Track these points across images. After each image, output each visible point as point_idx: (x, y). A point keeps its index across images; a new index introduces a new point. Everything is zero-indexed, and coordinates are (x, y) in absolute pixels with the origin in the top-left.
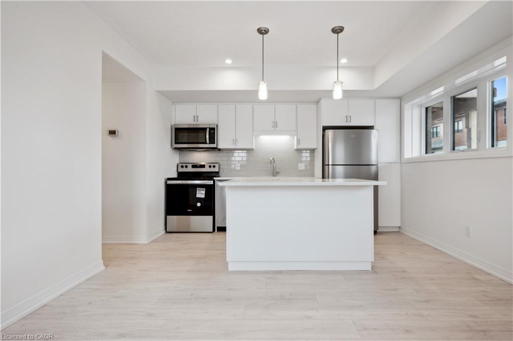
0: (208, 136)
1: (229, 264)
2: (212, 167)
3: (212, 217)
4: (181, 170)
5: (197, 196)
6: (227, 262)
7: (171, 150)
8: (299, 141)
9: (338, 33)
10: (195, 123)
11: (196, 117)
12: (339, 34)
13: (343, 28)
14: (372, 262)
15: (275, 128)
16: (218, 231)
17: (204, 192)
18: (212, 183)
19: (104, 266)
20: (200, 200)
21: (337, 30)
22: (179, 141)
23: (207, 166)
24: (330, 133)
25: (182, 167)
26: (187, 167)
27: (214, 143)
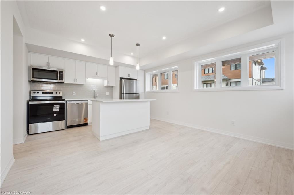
0: (59, 76)
2: (58, 93)
3: (64, 121)
4: (32, 95)
5: (54, 110)
8: (108, 82)
11: (48, 64)
14: (149, 126)
15: (97, 75)
16: (67, 128)
17: (59, 108)
18: (64, 102)
19: (14, 159)
20: (56, 112)
22: (35, 77)
24: (124, 81)
25: (34, 93)
26: (38, 93)
27: (63, 80)
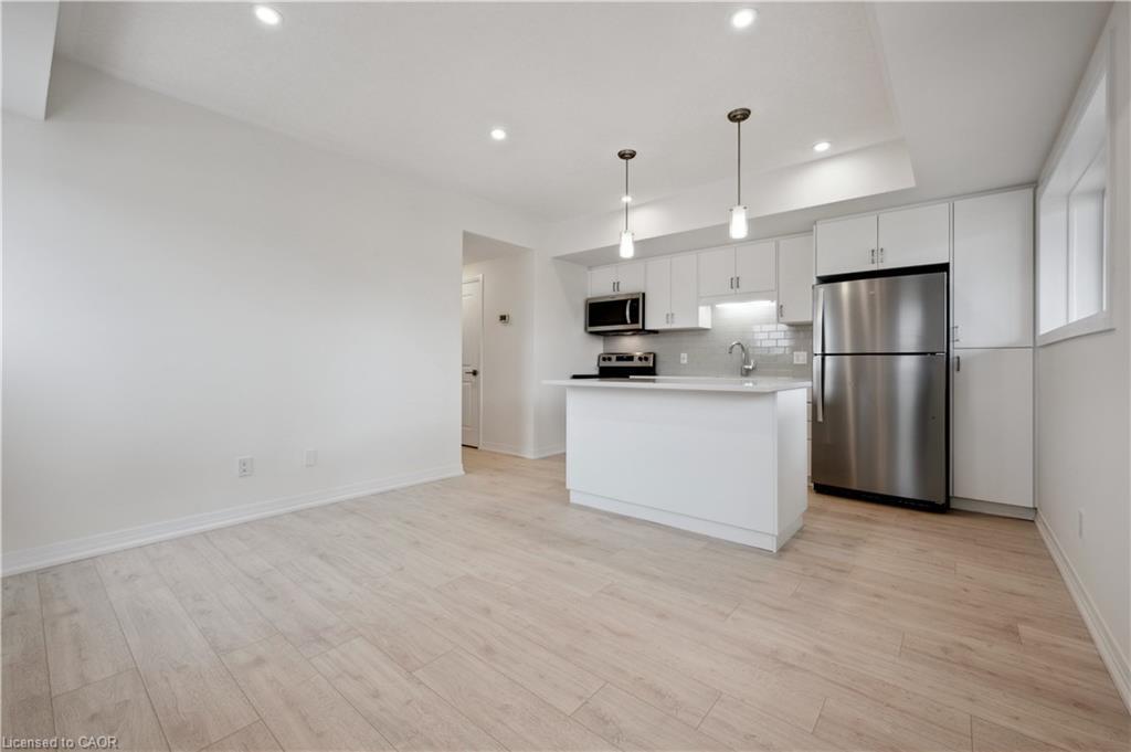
0: (628, 313)
1: (571, 492)
2: (643, 360)
4: (602, 364)
6: (569, 491)
7: (586, 335)
8: (781, 307)
9: (739, 120)
10: (614, 293)
11: (616, 285)
12: (742, 123)
13: (749, 112)
21: (738, 117)
22: (594, 322)
23: (636, 359)
24: (822, 291)
25: (604, 359)
26: (610, 359)
27: (637, 322)
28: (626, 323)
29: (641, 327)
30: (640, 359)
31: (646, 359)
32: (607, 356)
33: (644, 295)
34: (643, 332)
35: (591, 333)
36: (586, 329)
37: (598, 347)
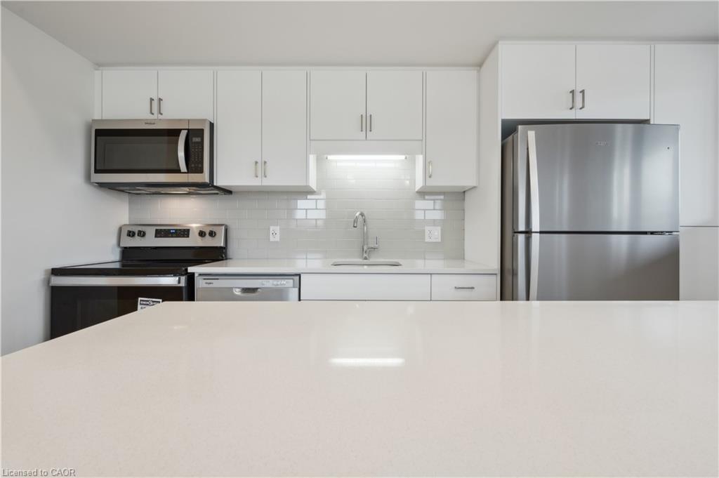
0: (181, 152)
2: (208, 235)
11: (156, 103)
15: (365, 130)
22: (107, 166)
23: (193, 234)
25: (131, 234)
26: (142, 234)
27: (201, 171)
28: (178, 171)
29: (207, 180)
30: (202, 234)
31: (212, 234)
32: (136, 229)
33: (212, 125)
34: (209, 188)
35: (102, 185)
36: (88, 178)
37: (120, 212)
